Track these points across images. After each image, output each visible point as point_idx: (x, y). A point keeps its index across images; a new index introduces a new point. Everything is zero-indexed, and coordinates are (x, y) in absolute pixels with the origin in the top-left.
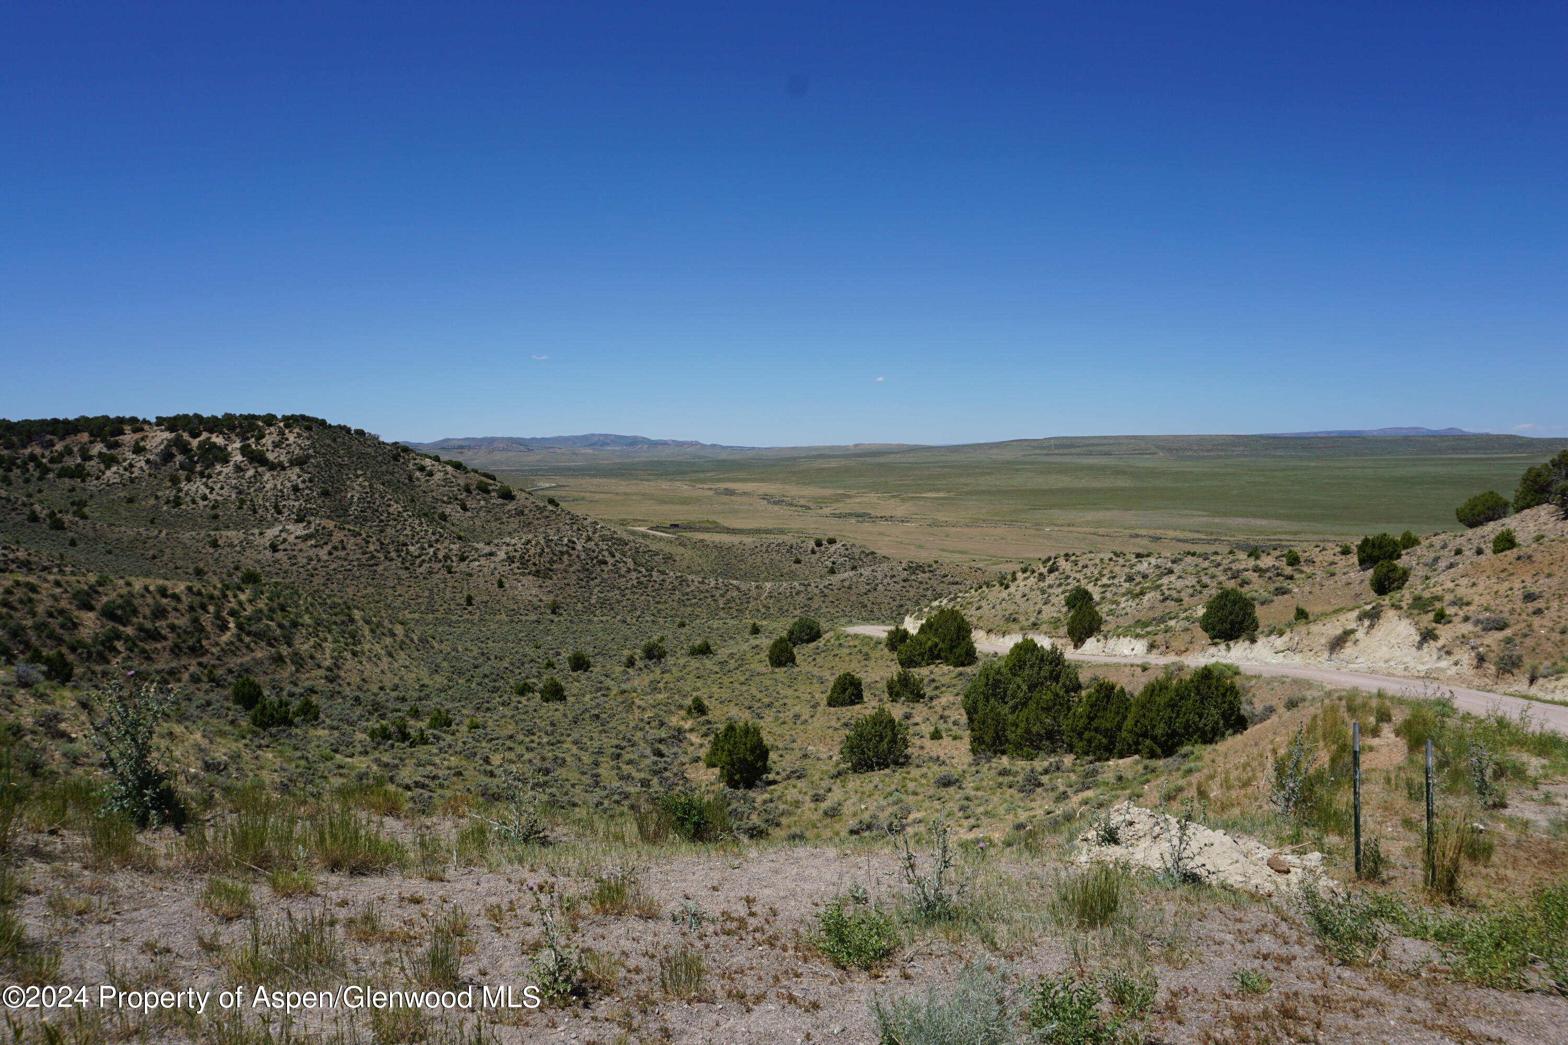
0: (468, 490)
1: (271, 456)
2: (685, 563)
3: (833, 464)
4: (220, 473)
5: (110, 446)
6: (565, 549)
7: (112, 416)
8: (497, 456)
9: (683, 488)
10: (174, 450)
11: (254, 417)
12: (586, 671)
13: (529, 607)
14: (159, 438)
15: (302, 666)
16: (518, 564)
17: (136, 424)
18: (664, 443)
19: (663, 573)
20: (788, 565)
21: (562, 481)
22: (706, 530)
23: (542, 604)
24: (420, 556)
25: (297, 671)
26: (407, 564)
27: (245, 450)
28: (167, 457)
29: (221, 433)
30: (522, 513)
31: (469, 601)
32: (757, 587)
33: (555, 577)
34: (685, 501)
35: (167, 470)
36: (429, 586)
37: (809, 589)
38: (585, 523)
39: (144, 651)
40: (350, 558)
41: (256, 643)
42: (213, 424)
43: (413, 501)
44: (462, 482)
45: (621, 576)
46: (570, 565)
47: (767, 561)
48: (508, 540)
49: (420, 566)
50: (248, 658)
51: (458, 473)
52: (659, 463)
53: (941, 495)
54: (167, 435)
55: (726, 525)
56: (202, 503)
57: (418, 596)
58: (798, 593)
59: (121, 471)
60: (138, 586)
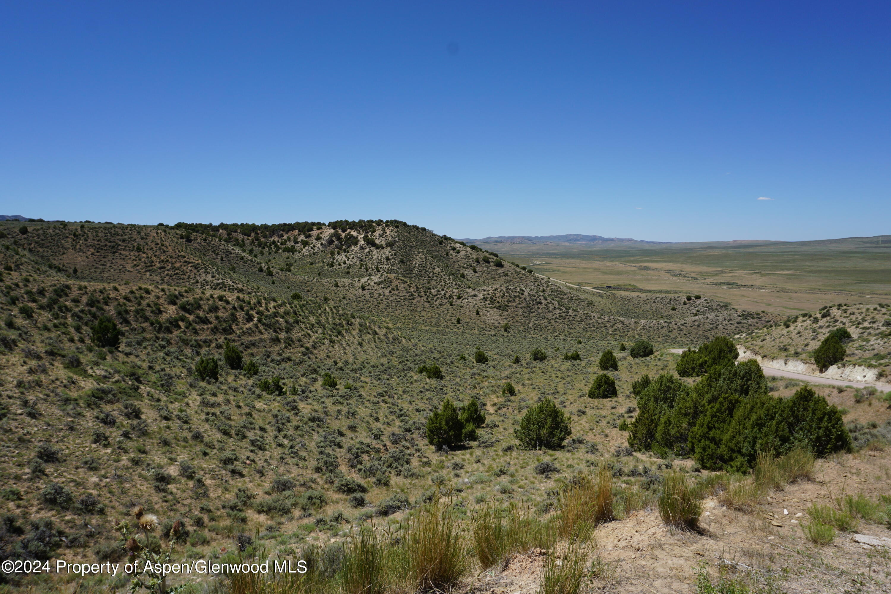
0: (478, 262)
1: (377, 242)
2: (601, 307)
3: (716, 252)
4: (353, 250)
5: (306, 237)
6: (517, 294)
7: (309, 222)
8: (516, 246)
9: (619, 265)
10: (334, 238)
11: (372, 221)
12: (484, 363)
13: (492, 327)
14: (328, 232)
15: (290, 345)
16: (489, 302)
17: (319, 226)
18: (612, 240)
19: (576, 311)
20: (667, 311)
21: (548, 260)
22: (628, 290)
23: (500, 326)
24: (436, 295)
25: (286, 347)
26: (429, 300)
27: (366, 238)
28: (331, 242)
29: (356, 229)
30: (507, 275)
31: (459, 321)
32: (635, 322)
33: (509, 310)
34: (619, 273)
35: (330, 248)
36: (439, 312)
37: (671, 325)
38: (542, 281)
39: (194, 329)
40: (400, 295)
41: (266, 330)
42: (353, 225)
43: (447, 266)
44: (475, 257)
45: (549, 312)
46: (520, 304)
47: (654, 308)
48: (485, 288)
49: (436, 301)
50: (257, 338)
51: (473, 252)
52: (607, 251)
53: (790, 272)
54: (332, 231)
55: (641, 287)
56: (343, 265)
57: (432, 317)
58: (663, 327)
59: (310, 249)
60: (208, 294)
